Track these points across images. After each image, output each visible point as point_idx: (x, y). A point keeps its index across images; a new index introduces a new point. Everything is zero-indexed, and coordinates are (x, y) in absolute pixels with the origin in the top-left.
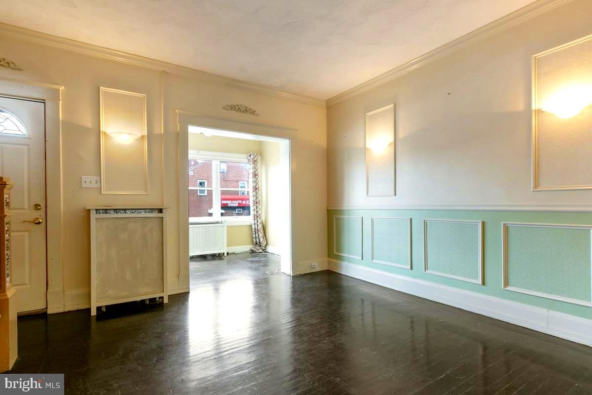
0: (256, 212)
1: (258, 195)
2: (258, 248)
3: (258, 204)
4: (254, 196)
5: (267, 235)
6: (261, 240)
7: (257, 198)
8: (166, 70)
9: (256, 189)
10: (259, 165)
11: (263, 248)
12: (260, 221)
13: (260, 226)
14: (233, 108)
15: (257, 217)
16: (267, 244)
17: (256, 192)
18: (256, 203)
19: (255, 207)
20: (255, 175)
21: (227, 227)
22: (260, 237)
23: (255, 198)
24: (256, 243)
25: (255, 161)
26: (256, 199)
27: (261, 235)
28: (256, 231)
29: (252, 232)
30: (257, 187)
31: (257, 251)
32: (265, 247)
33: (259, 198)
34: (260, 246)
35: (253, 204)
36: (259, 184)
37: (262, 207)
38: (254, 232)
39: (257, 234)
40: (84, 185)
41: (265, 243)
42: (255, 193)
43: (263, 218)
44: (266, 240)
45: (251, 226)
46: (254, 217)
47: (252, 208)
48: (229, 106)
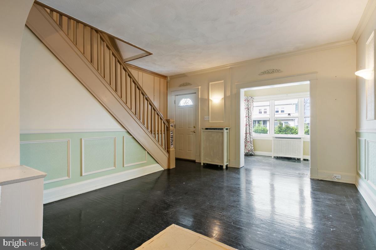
8: (231, 67)
14: (264, 73)
21: (304, 142)
40: (205, 119)
48: (262, 73)
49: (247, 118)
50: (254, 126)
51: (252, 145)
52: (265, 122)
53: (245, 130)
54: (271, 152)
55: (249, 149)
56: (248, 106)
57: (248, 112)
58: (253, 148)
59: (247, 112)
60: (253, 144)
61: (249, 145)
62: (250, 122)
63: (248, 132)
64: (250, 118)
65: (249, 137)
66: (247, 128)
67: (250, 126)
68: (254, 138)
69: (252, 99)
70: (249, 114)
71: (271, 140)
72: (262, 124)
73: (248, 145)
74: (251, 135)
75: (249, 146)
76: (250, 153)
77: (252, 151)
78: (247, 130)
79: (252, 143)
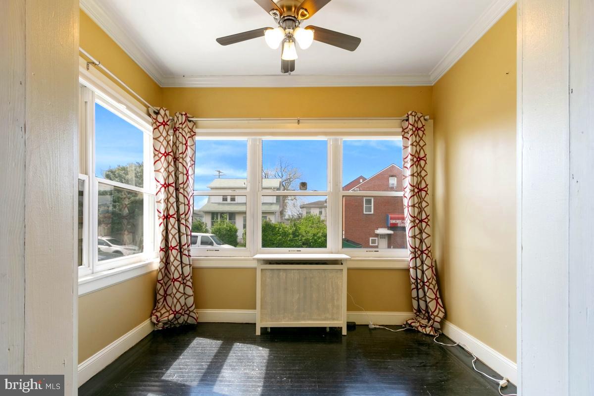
0: (418, 242)
1: (424, 204)
2: (424, 322)
3: (424, 224)
4: (413, 206)
5: (446, 295)
6: (432, 306)
7: (421, 210)
9: (421, 190)
10: (427, 139)
11: (437, 325)
12: (428, 262)
13: (429, 273)
15: (422, 252)
16: (446, 317)
17: (420, 197)
18: (418, 221)
19: (417, 231)
20: (418, 159)
21: (349, 269)
22: (428, 300)
23: (417, 210)
24: (419, 310)
25: (418, 129)
26: (420, 213)
27: (430, 294)
28: (420, 284)
29: (410, 285)
30: (423, 185)
31: (420, 329)
32: (442, 323)
33: (428, 210)
34: (429, 319)
35: (412, 224)
36: (428, 179)
37: (433, 230)
38: (413, 286)
39: (421, 291)
41: (441, 315)
42: (416, 200)
43: (437, 255)
44: (444, 307)
45: (408, 270)
46: (415, 253)
47: (408, 233)
49: (171, 189)
50: (215, 222)
51: (189, 291)
52: (232, 215)
53: (160, 238)
54: (254, 307)
55: (178, 308)
56: (177, 148)
57: (177, 169)
58: (191, 301)
59: (171, 169)
60: (194, 287)
61: (178, 291)
62: (182, 208)
63: (173, 243)
64: (181, 191)
65: (176, 263)
66: (170, 227)
67: (183, 221)
68: (197, 265)
69: (191, 125)
70: (177, 178)
71: (255, 269)
72: (228, 219)
73: (175, 291)
74: (186, 252)
75: (178, 295)
76: (181, 321)
77: (186, 310)
78: (170, 237)
79: (189, 283)
